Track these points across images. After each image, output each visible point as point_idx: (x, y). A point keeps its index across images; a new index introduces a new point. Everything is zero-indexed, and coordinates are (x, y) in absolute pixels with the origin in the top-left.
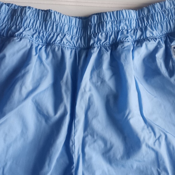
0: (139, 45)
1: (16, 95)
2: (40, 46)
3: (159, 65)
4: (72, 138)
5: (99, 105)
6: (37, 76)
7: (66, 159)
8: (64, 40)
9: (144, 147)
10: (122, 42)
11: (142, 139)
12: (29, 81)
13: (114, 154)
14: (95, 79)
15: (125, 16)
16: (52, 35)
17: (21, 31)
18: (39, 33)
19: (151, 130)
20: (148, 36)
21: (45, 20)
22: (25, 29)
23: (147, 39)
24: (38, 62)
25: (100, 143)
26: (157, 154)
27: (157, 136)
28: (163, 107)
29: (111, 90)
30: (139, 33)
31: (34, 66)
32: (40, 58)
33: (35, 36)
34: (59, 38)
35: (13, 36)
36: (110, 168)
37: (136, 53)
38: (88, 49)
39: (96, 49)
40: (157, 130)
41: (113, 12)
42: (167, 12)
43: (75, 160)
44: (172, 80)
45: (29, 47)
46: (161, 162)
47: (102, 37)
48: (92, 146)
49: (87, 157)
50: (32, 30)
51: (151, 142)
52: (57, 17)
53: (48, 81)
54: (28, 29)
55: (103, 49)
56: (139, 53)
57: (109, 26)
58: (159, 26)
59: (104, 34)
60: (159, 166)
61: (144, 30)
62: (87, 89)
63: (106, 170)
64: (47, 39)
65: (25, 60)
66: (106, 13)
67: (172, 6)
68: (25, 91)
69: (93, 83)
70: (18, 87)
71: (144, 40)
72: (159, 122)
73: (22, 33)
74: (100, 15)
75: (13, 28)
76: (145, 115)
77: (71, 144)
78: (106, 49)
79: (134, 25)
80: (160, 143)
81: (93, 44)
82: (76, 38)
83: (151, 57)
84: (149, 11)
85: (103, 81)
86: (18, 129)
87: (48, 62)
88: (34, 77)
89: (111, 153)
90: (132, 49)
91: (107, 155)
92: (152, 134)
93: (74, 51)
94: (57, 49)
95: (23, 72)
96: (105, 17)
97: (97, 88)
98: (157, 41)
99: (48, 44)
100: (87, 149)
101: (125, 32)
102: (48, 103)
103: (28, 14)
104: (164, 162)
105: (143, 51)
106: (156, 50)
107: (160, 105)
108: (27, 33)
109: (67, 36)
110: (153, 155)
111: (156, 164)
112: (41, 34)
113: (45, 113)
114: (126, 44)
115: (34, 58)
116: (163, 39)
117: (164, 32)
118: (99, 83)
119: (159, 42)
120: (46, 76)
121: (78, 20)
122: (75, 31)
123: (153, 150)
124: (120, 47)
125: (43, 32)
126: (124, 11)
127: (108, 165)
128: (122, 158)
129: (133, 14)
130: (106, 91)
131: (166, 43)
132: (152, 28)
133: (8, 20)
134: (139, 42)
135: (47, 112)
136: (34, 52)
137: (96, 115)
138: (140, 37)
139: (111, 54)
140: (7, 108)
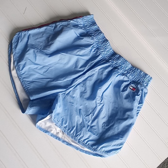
0: (122, 75)
1: (75, 52)
2: (95, 47)
3: (122, 86)
4: (78, 79)
5: (94, 78)
6: (86, 53)
7: (70, 83)
8: (103, 52)
9: (95, 101)
10: (119, 69)
11: (96, 98)
12: (82, 52)
13: (84, 95)
14: (100, 71)
15: (127, 64)
16: (101, 47)
17: (94, 37)
18: (99, 43)
19: (101, 100)
20: (127, 75)
21: (104, 42)
22: (96, 38)
23: (126, 76)
24: (90, 50)
25: (84, 89)
26: (96, 107)
27: (101, 103)
28: (111, 98)
29: (102, 78)
30: (126, 72)
31: (87, 50)
32: (92, 49)
33: (96, 43)
34: (102, 50)
35: (91, 36)
36: (79, 98)
37: (119, 76)
38: (107, 61)
39: (109, 63)
40: (102, 101)
41: (125, 59)
42: (140, 75)
43: (72, 85)
44: (121, 93)
45: (92, 43)
46: (95, 110)
47: (115, 62)
48: (80, 87)
49: (76, 88)
50: (98, 40)
51: (98, 102)
52: (108, 44)
53: (87, 58)
54: (97, 39)
55: (112, 65)
56: (120, 77)
57: (120, 62)
58: (134, 76)
59: (116, 62)
60: (93, 111)
61: (128, 73)
62: (96, 71)
63: (77, 97)
64: (99, 47)
65: (87, 46)
66: (123, 57)
67: (143, 75)
68: (78, 53)
69: (99, 71)
70: (78, 50)
71: (125, 75)
72: (105, 100)
73: (94, 38)
74: (120, 56)
75: (93, 34)
76: (104, 94)
77: (76, 80)
78: (112, 66)
79: (127, 69)
80: (100, 105)
81: (110, 62)
82: (107, 55)
83: (122, 82)
84: (135, 69)
85: (102, 74)
86: (65, 61)
87: (92, 53)
88: (84, 52)
89: (84, 94)
90: (119, 74)
91: (82, 94)
92: (100, 101)
93: (103, 58)
94: (99, 52)
95: (83, 48)
96: (121, 58)
97: (98, 74)
98: (128, 79)
99: (98, 48)
100: (78, 86)
101: (122, 68)
102: (81, 63)
103: (101, 35)
104: (95, 111)
105: (121, 78)
106: (126, 81)
107: (111, 97)
108: (95, 40)
109: (105, 52)
110: (95, 106)
111: (93, 110)
112: (99, 44)
113: (77, 65)
114: (119, 71)
115: (90, 48)
117: (133, 80)
118: (101, 73)
119: (129, 80)
120: (89, 56)
121: (113, 51)
122: (109, 53)
123: (96, 104)
124: (117, 69)
125: (100, 44)
126: (128, 62)
127: (79, 97)
128: (85, 98)
129: (130, 66)
130: (100, 77)
131: (130, 83)
132: (131, 75)
133: (94, 31)
134: (123, 74)
135: (78, 66)
136: (92, 46)
137: (90, 80)
138: (125, 73)
139: (112, 69)
140: (69, 52)
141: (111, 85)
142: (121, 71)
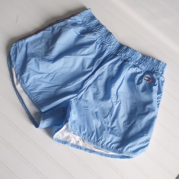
0: (134, 67)
1: (79, 52)
2: (99, 43)
3: (136, 78)
4: (87, 81)
5: (105, 76)
6: (91, 51)
7: (80, 86)
8: (109, 47)
9: (110, 100)
10: (129, 62)
11: (111, 97)
12: (87, 51)
13: (98, 96)
14: (110, 67)
15: (137, 54)
16: (106, 42)
17: (96, 32)
18: (102, 38)
19: (116, 97)
20: (140, 66)
21: (108, 35)
22: (98, 33)
24: (94, 47)
25: (96, 90)
26: (113, 106)
27: (117, 101)
28: (127, 94)
29: (113, 75)
30: (137, 63)
31: (92, 47)
32: (96, 46)
33: (100, 38)
34: (108, 45)
35: (92, 32)
36: (93, 100)
37: (131, 69)
38: (115, 56)
39: (118, 57)
40: (118, 99)
41: (133, 50)
42: (153, 63)
43: (83, 88)
44: (137, 86)
45: (95, 40)
46: (112, 110)
47: (123, 55)
48: (92, 88)
49: (87, 90)
50: (100, 35)
51: (114, 101)
52: (113, 37)
53: (93, 56)
54: (99, 34)
55: (121, 59)
56: (132, 70)
57: (128, 53)
58: (146, 66)
59: (124, 55)
60: (110, 112)
61: (140, 63)
62: (105, 68)
63: (91, 100)
64: (103, 42)
65: (91, 43)
66: (131, 48)
67: (156, 62)
68: (83, 53)
69: (108, 68)
70: (82, 50)
71: (137, 66)
72: (121, 98)
73: (96, 33)
74: (128, 48)
75: (94, 30)
76: (118, 91)
77: (85, 82)
78: (122, 60)
79: (137, 59)
80: (116, 104)
81: (118, 55)
82: (114, 49)
83: (135, 74)
84: (146, 58)
85: (112, 70)
86: (71, 64)
87: (97, 50)
88: (89, 50)
89: (97, 95)
90: (131, 66)
91: (95, 95)
92: (116, 99)
93: (110, 53)
94: (104, 47)
95: (87, 46)
96: (130, 49)
97: (108, 71)
98: (141, 70)
99: (102, 44)
100: (90, 88)
101: (132, 60)
102: (88, 63)
103: (103, 29)
104: (113, 111)
105: (134, 70)
106: (139, 73)
107: (126, 93)
108: (98, 35)
109: (111, 46)
110: (111, 106)
111: (110, 109)
112: (103, 39)
113: (84, 66)
114: (130, 63)
115: (94, 45)
116: (144, 71)
117: (147, 70)
118: (111, 69)
119: (142, 71)
120: (94, 54)
121: (119, 44)
122: (115, 47)
123: (113, 103)
124: (127, 62)
125: (104, 39)
126: (137, 52)
127: (93, 99)
128: (100, 99)
129: (140, 56)
130: (111, 74)
131: (144, 73)
132: (143, 65)
133: (94, 25)
134: (135, 66)
135: (85, 66)
136: (95, 43)
137: (101, 79)
139: (122, 63)
140: (73, 54)
141: (124, 80)
142: (132, 63)
